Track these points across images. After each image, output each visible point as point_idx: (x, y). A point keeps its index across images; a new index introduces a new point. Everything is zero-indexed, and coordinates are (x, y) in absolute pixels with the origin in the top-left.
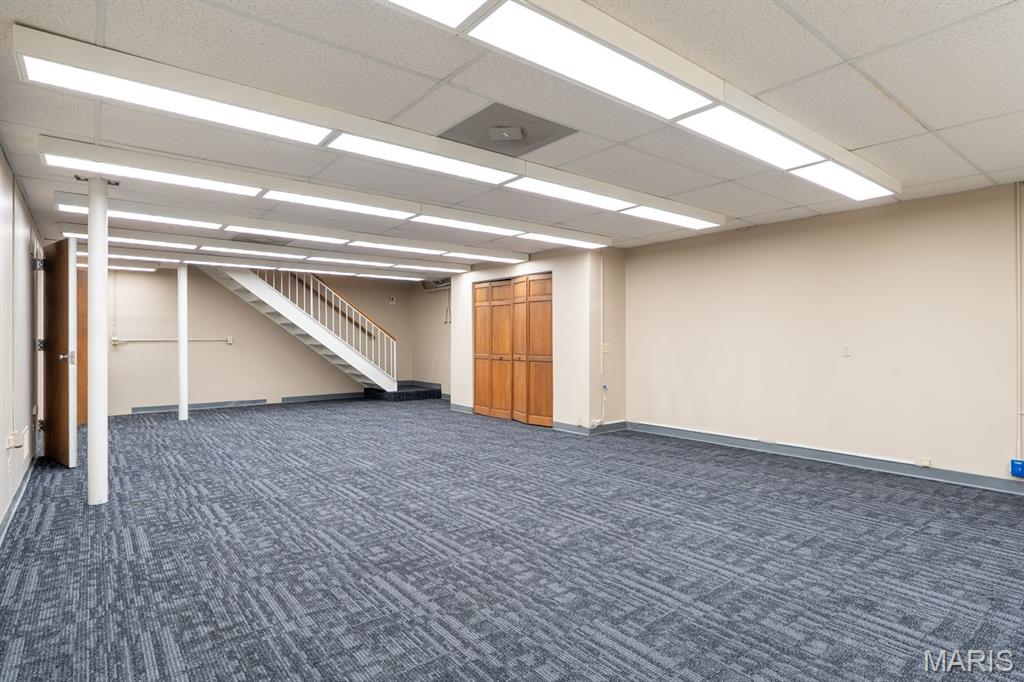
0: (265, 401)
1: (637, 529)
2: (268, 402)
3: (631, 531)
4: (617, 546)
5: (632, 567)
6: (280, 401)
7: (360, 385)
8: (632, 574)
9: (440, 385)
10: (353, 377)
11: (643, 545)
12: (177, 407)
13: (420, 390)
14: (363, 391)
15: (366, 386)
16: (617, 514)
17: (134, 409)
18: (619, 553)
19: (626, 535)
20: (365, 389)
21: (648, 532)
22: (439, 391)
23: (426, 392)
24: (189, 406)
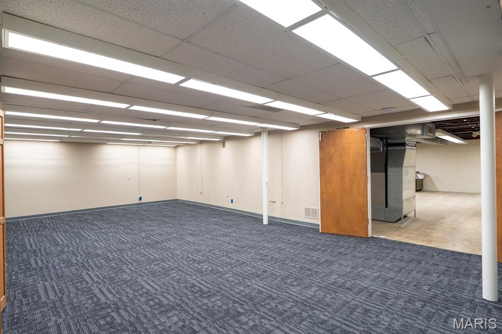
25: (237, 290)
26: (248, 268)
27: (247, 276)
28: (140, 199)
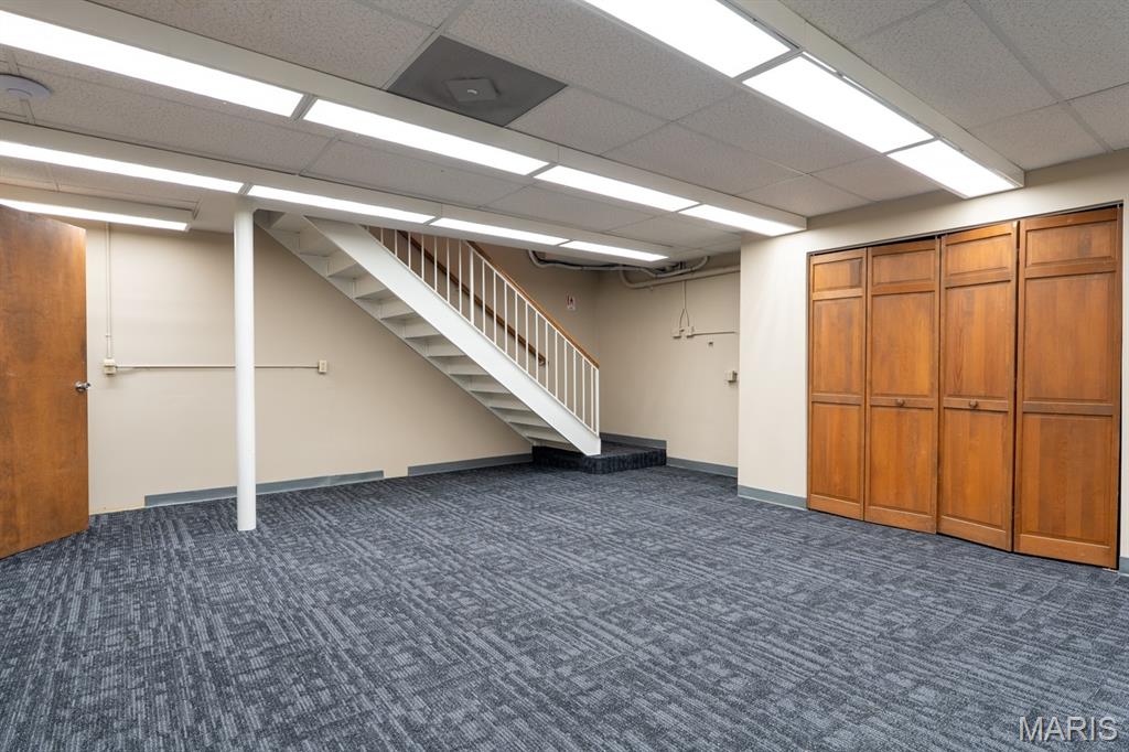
0: (381, 473)
2: (386, 476)
6: (405, 474)
7: (525, 441)
9: (665, 442)
10: (516, 428)
12: (234, 490)
13: (639, 452)
14: (530, 452)
15: (535, 444)
17: (148, 499)
20: (534, 447)
22: (663, 453)
23: (646, 455)
24: (259, 487)
25: (621, 556)
26: (593, 597)
27: (599, 579)
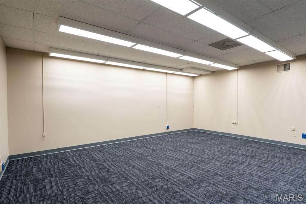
1: (191, 164)
3: (193, 164)
4: (197, 159)
5: (193, 155)
8: (193, 154)
11: (190, 159)
16: (198, 170)
18: (197, 158)
19: (195, 162)
21: (188, 163)
28: (168, 128)
